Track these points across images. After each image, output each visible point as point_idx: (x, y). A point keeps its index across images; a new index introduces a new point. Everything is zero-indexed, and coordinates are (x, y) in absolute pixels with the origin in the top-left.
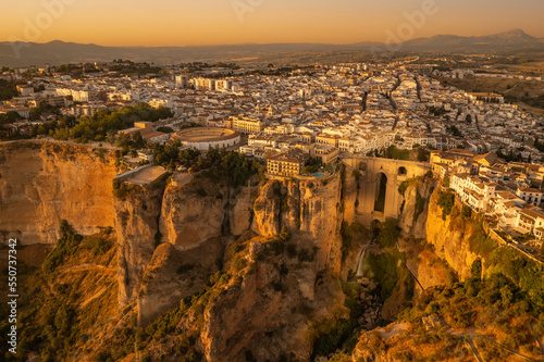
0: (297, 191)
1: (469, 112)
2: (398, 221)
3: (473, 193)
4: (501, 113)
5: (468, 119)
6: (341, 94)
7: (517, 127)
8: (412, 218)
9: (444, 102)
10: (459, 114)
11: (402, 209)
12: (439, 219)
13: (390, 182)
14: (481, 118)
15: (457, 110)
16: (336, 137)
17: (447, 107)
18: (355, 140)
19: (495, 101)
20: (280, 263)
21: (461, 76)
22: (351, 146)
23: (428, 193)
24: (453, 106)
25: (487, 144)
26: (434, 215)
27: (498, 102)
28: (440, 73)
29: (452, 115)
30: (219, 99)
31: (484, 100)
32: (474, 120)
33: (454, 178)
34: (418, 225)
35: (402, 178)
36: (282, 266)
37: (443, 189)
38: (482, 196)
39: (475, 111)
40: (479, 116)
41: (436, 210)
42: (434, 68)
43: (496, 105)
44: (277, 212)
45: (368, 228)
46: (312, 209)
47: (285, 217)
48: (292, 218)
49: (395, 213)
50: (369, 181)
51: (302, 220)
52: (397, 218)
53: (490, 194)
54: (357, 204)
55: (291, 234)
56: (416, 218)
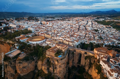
4: (112, 31)
5: (104, 32)
6: (74, 26)
7: (116, 35)
9: (98, 28)
10: (102, 31)
12: (96, 73)
14: (107, 32)
15: (101, 30)
16: (69, 41)
17: (99, 29)
19: (110, 28)
21: (102, 21)
22: (72, 44)
23: (93, 62)
24: (100, 29)
25: (110, 42)
27: (111, 28)
28: (97, 20)
29: (100, 31)
30: (45, 27)
31: (108, 28)
32: (105, 33)
33: (101, 61)
35: (85, 55)
37: (98, 63)
38: (112, 75)
39: (105, 30)
40: (106, 32)
42: (96, 18)
43: (111, 29)
44: (48, 67)
45: (76, 67)
46: (58, 67)
47: (50, 68)
48: (52, 69)
49: (84, 64)
50: (77, 55)
51: (55, 70)
52: (84, 65)
53: (116, 75)
54: (73, 60)
55: (51, 74)
56: (89, 68)
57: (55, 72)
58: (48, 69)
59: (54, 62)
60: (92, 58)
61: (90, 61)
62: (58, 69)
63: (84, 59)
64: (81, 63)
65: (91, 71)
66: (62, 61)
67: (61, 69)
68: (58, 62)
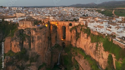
0: (30, 33)
1: (87, 13)
2: (71, 42)
3: (98, 26)
4: (95, 14)
7: (99, 16)
8: (75, 40)
11: (71, 38)
12: (85, 39)
13: (67, 29)
15: (84, 13)
16: (49, 16)
18: (55, 17)
20: (21, 65)
23: (80, 31)
26: (83, 38)
27: (93, 11)
31: (90, 11)
33: (89, 23)
34: (78, 42)
35: (70, 27)
36: (22, 66)
37: (86, 28)
38: (103, 27)
40: (89, 14)
41: (84, 36)
44: (21, 42)
45: (61, 46)
46: (36, 39)
47: (25, 43)
48: (27, 44)
49: (70, 39)
50: (60, 29)
51: (31, 44)
52: (70, 41)
53: (106, 25)
54: (56, 37)
55: (26, 51)
56: (77, 40)
57: (32, 47)
58: (21, 44)
59: (30, 34)
60: (78, 27)
61: (76, 31)
62: (37, 43)
63: (69, 32)
64: (67, 39)
65: (80, 42)
66: (41, 30)
67: (40, 42)
68: (36, 32)
